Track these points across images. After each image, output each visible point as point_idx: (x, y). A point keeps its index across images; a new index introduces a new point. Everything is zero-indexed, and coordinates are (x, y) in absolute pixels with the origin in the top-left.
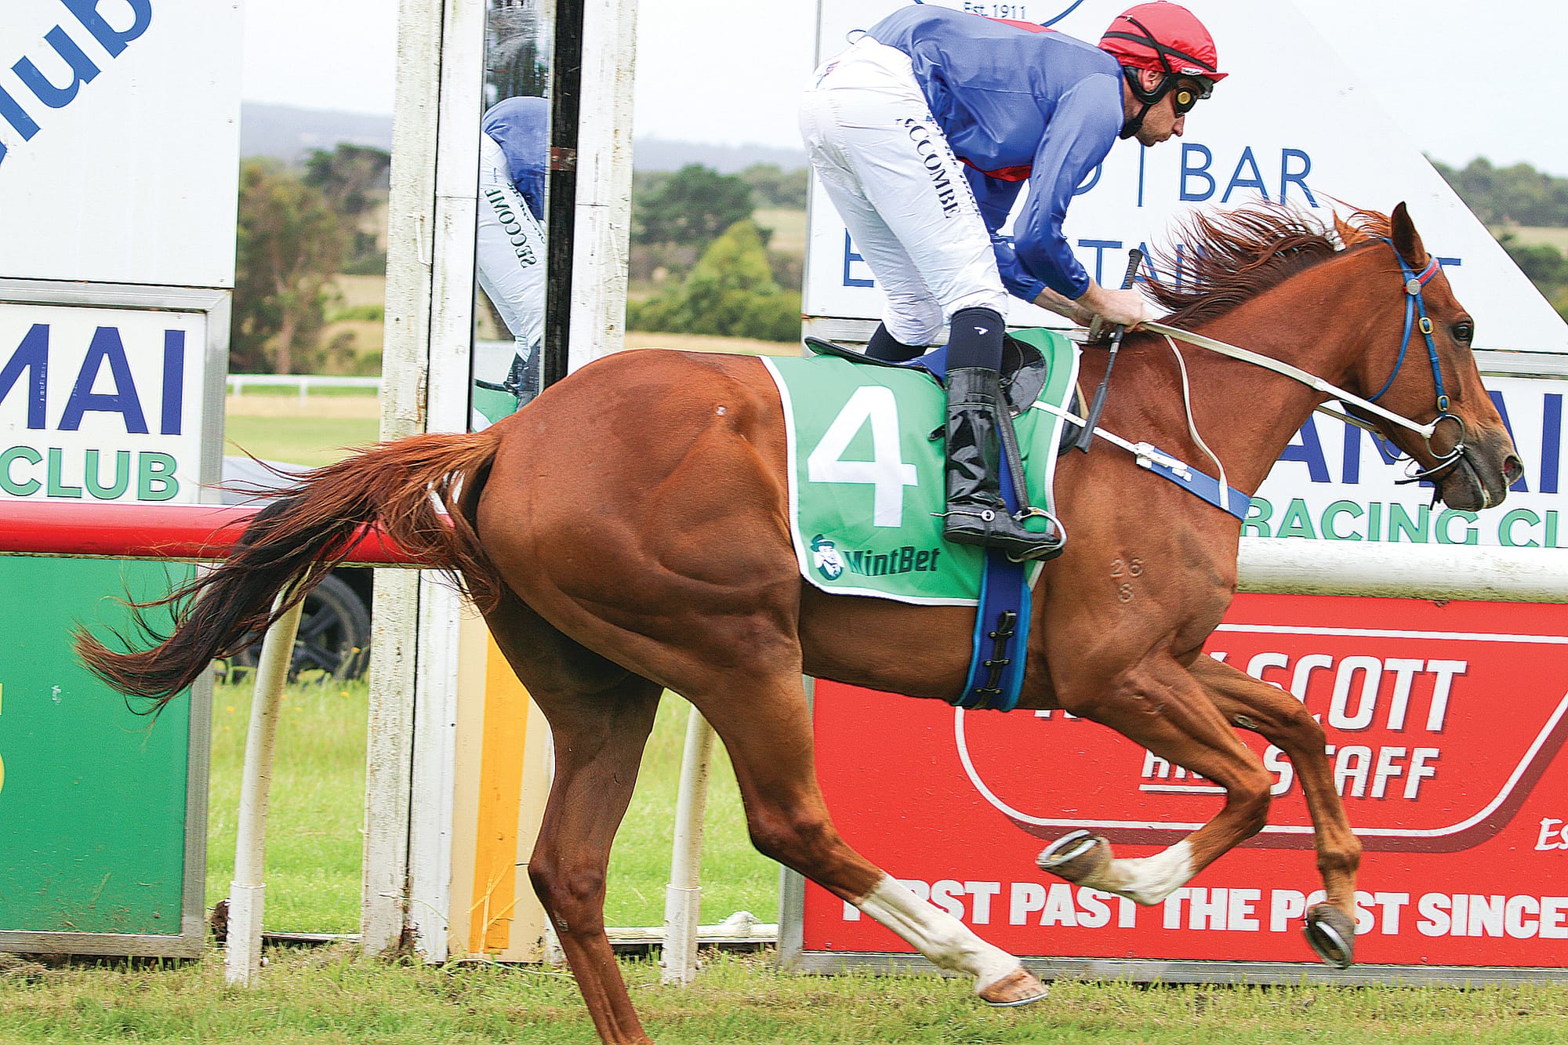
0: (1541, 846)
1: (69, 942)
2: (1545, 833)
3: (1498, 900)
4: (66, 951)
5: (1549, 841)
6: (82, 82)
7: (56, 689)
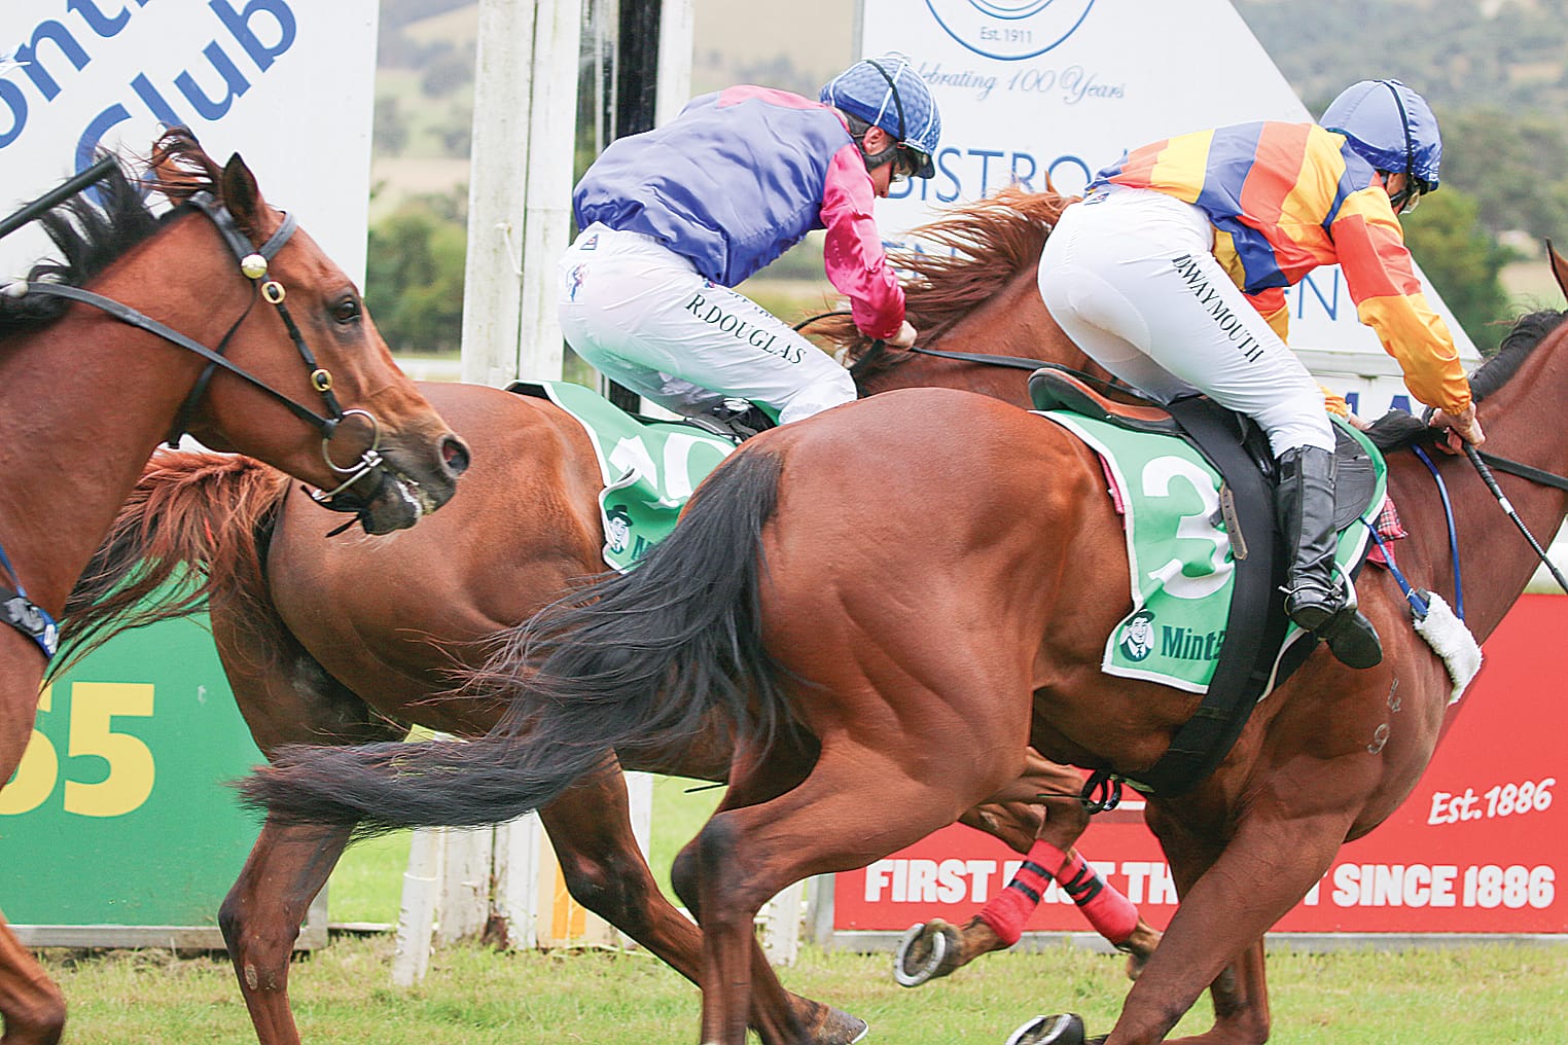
0: (1434, 820)
1: (210, 938)
2: (1437, 808)
3: (1398, 869)
4: (207, 947)
5: (1440, 814)
6: (235, 96)
7: (201, 690)
